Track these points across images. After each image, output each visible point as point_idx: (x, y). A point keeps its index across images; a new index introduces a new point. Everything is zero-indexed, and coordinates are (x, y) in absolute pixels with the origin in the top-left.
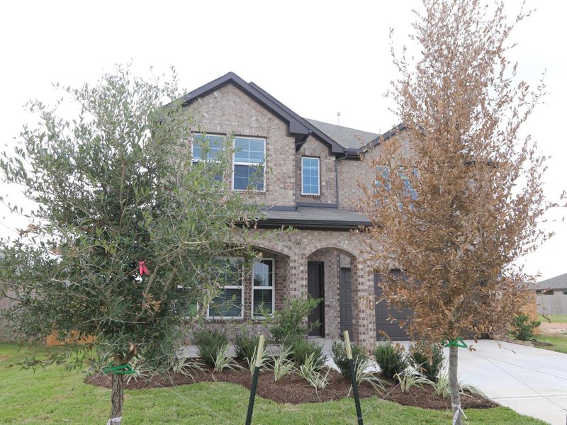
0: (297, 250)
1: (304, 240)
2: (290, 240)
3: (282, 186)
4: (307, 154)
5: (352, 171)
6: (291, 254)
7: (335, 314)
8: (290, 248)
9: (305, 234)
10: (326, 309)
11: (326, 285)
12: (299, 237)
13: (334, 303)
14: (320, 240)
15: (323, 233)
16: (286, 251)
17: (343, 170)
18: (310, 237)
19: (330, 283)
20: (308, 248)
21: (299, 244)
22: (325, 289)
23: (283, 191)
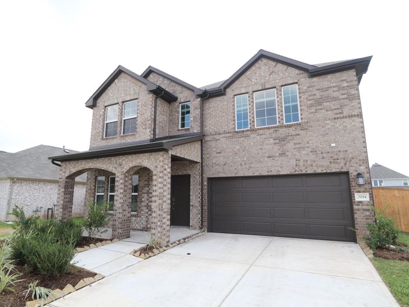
0: (119, 169)
1: (124, 162)
2: (116, 163)
3: (144, 127)
4: (182, 101)
5: (217, 105)
6: (116, 173)
7: (197, 212)
8: (116, 168)
9: (124, 158)
10: (191, 207)
11: (191, 191)
12: (121, 161)
13: (196, 204)
14: (132, 161)
15: (134, 156)
16: (114, 171)
17: (211, 106)
18: (127, 160)
19: (194, 189)
20: (125, 167)
21: (121, 165)
22: (191, 193)
23: (144, 131)
